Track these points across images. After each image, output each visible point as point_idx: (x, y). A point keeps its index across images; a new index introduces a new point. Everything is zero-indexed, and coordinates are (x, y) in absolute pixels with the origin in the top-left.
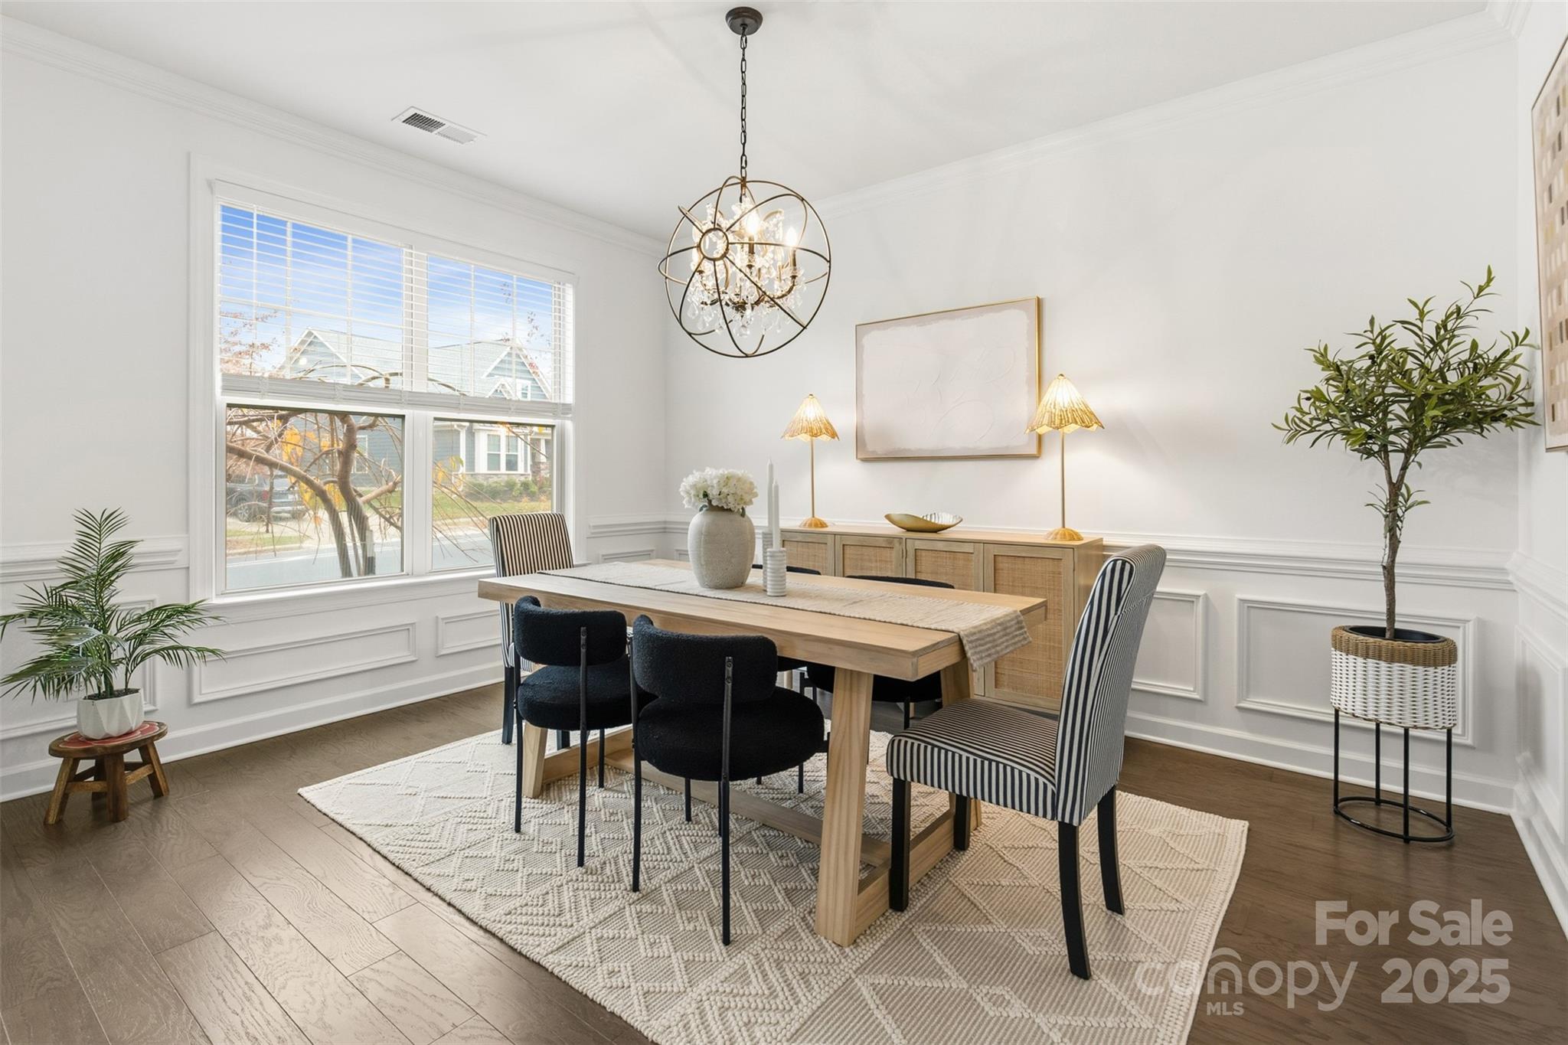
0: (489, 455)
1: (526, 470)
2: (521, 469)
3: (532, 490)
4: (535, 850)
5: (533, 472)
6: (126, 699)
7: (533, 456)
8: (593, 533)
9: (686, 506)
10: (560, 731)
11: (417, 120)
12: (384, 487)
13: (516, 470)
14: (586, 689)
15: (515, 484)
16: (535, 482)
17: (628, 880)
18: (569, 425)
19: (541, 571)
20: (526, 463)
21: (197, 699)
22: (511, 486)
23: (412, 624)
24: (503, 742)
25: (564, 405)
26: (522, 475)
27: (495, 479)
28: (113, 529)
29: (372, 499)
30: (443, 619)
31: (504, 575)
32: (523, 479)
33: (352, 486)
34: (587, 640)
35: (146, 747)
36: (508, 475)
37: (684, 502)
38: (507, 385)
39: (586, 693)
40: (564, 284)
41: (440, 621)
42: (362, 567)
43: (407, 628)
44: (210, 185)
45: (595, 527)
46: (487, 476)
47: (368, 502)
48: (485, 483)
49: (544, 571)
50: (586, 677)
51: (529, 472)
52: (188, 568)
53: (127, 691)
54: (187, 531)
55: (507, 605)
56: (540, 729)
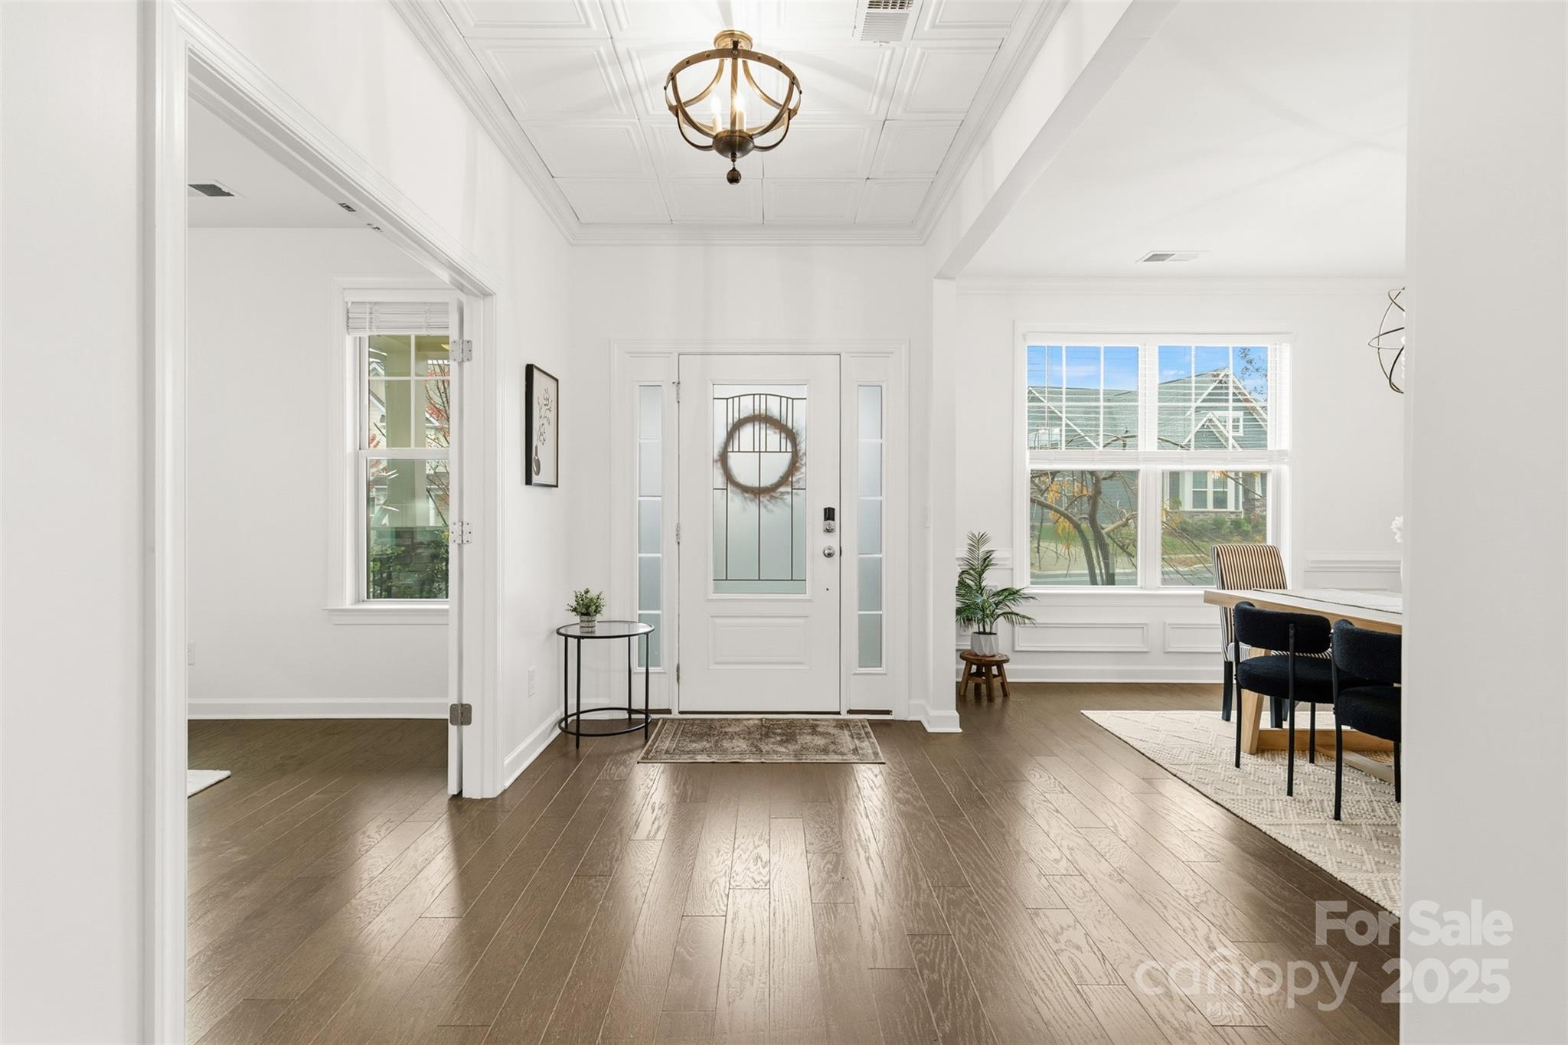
0: (1194, 491)
1: (1237, 507)
2: (1231, 507)
3: (1245, 528)
4: (1252, 779)
5: (1246, 510)
6: (992, 636)
7: (1246, 492)
8: (1312, 568)
9: (1399, 541)
10: (1273, 698)
11: (1156, 257)
12: (1120, 523)
13: (1226, 508)
14: (1294, 671)
15: (1223, 522)
16: (1248, 520)
17: (1330, 810)
18: (1285, 470)
19: (1255, 588)
20: (1237, 500)
21: (1017, 649)
22: (1218, 524)
23: (1146, 624)
24: (1223, 718)
25: (1279, 451)
26: (1232, 513)
27: (1201, 517)
28: (985, 542)
29: (1110, 532)
30: (1169, 624)
31: (1224, 588)
32: (1233, 517)
33: (1099, 522)
34: (1295, 634)
35: (999, 665)
36: (1216, 512)
37: (1396, 537)
38: (1214, 419)
39: (1294, 675)
40: (1280, 344)
41: (1167, 625)
42: (1104, 577)
43: (1142, 627)
44: (1024, 336)
45: (1312, 562)
46: (1191, 514)
47: (1108, 534)
48: (1190, 521)
49: (1259, 589)
50: (1294, 669)
51: (1241, 509)
52: (1012, 569)
53: (990, 633)
54: (1012, 547)
55: (1226, 609)
56: (1257, 694)
